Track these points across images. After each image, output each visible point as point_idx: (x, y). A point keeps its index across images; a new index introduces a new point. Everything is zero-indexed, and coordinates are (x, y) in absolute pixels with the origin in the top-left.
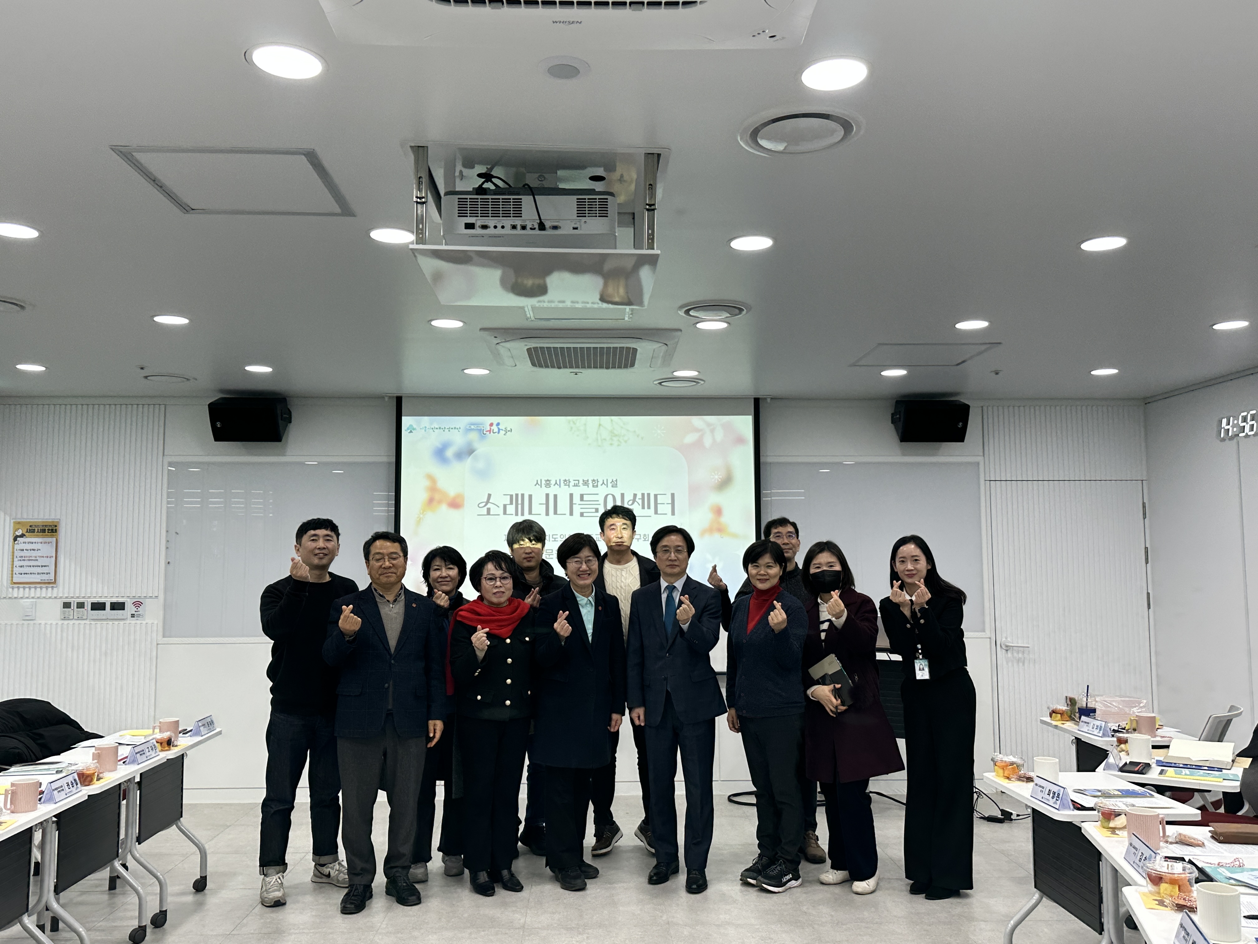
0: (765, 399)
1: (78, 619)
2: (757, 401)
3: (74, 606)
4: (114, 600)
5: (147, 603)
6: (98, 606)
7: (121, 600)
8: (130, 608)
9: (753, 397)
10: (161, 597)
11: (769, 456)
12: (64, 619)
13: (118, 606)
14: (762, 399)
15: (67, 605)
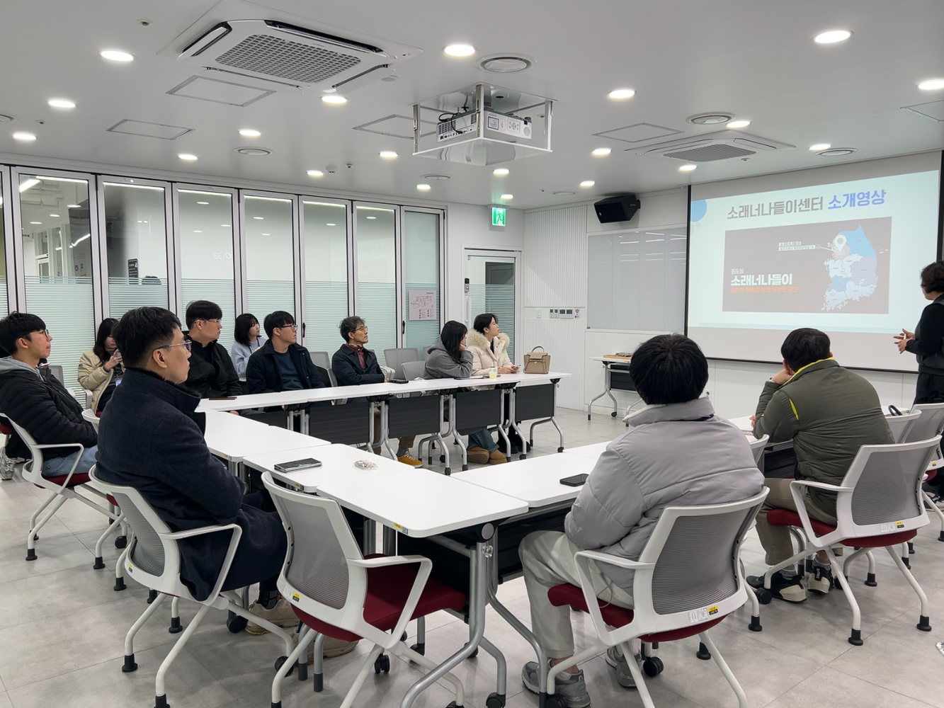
1: (556, 318)
3: (554, 311)
4: (568, 309)
5: (581, 310)
6: (562, 312)
7: (571, 309)
8: (574, 312)
10: (586, 308)
12: (551, 317)
13: (570, 312)
15: (551, 311)
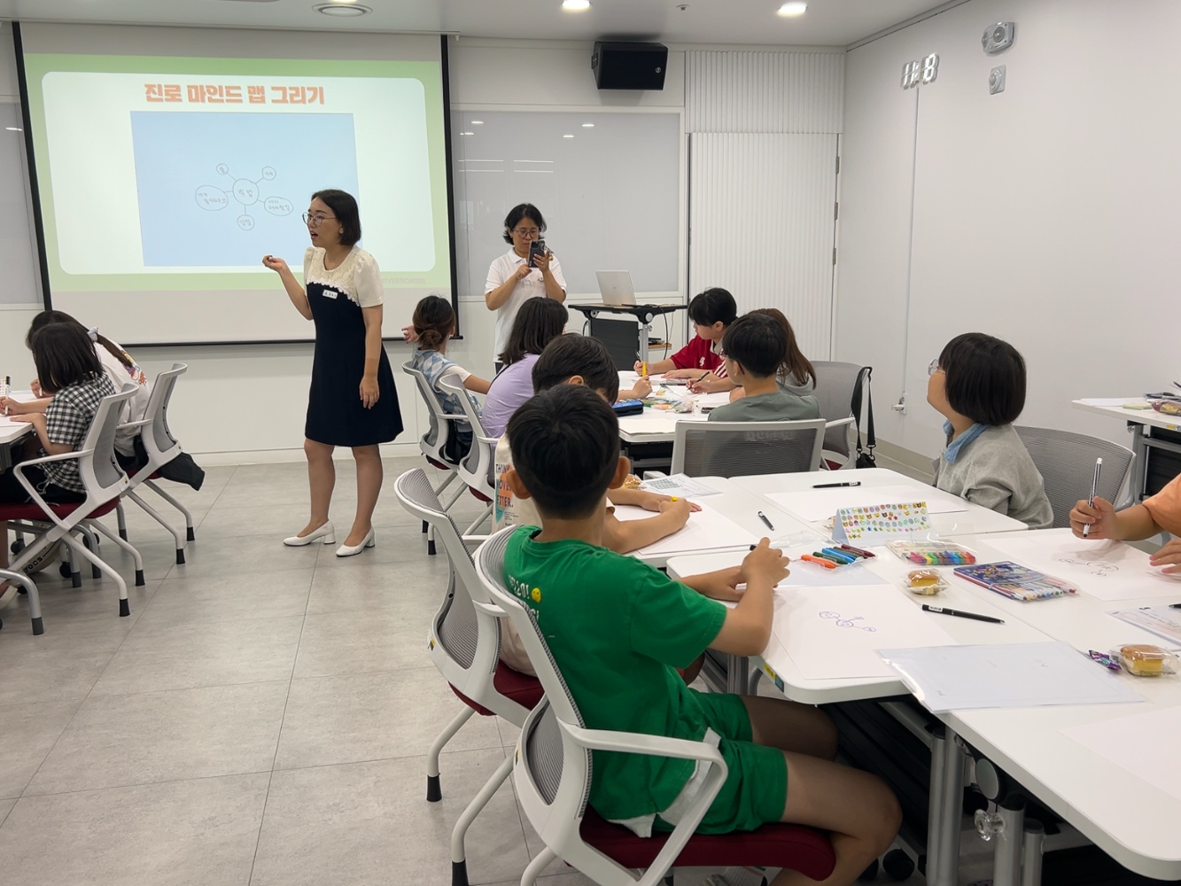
0: (454, 36)
2: (444, 39)
9: (440, 33)
11: (461, 103)
14: (450, 36)
